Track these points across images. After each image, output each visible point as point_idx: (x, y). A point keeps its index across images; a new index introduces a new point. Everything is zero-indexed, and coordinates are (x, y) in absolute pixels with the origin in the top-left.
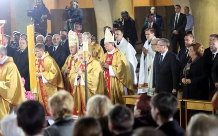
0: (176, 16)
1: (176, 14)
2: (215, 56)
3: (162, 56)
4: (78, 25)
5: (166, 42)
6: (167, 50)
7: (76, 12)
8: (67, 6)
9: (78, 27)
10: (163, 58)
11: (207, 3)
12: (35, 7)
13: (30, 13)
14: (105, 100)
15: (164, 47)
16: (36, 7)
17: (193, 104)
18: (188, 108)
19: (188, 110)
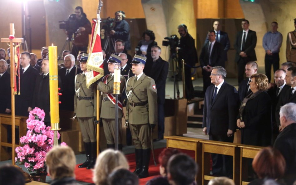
0: (243, 34)
1: (244, 31)
2: (280, 91)
3: (217, 88)
4: (121, 43)
5: (222, 71)
6: (222, 82)
7: (121, 24)
8: (109, 17)
9: (120, 45)
10: (218, 91)
11: (287, 17)
12: (70, 18)
13: (63, 24)
14: (117, 156)
15: (218, 77)
16: (72, 17)
17: (250, 151)
18: (244, 156)
19: (243, 158)
